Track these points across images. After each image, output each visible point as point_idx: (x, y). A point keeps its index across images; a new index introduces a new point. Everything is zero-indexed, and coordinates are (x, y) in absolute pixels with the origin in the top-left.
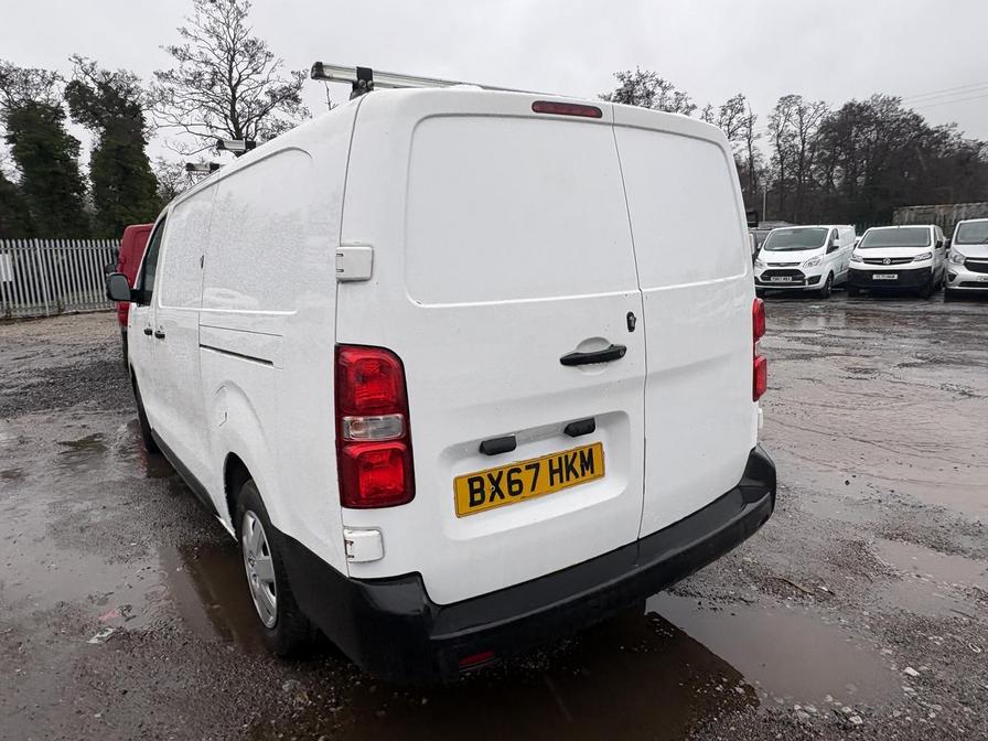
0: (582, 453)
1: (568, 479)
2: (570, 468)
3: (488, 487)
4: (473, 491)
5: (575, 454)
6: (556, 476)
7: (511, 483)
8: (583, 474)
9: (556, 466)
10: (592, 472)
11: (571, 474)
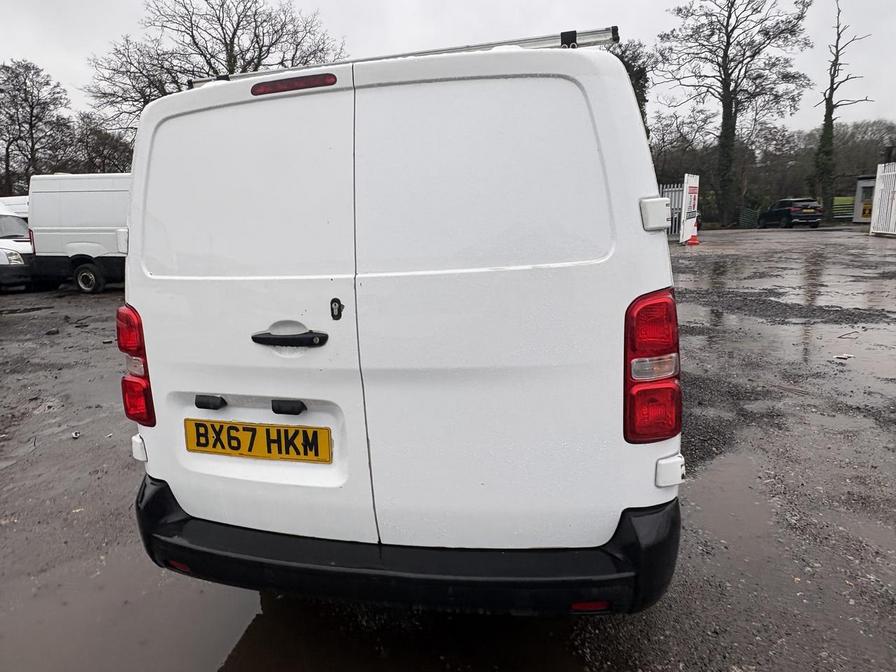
0: (305, 433)
1: (287, 452)
2: (290, 443)
3: (212, 435)
4: (199, 435)
5: (297, 433)
6: (274, 447)
7: (230, 438)
8: (306, 454)
9: (274, 436)
10: (317, 454)
11: (291, 449)
